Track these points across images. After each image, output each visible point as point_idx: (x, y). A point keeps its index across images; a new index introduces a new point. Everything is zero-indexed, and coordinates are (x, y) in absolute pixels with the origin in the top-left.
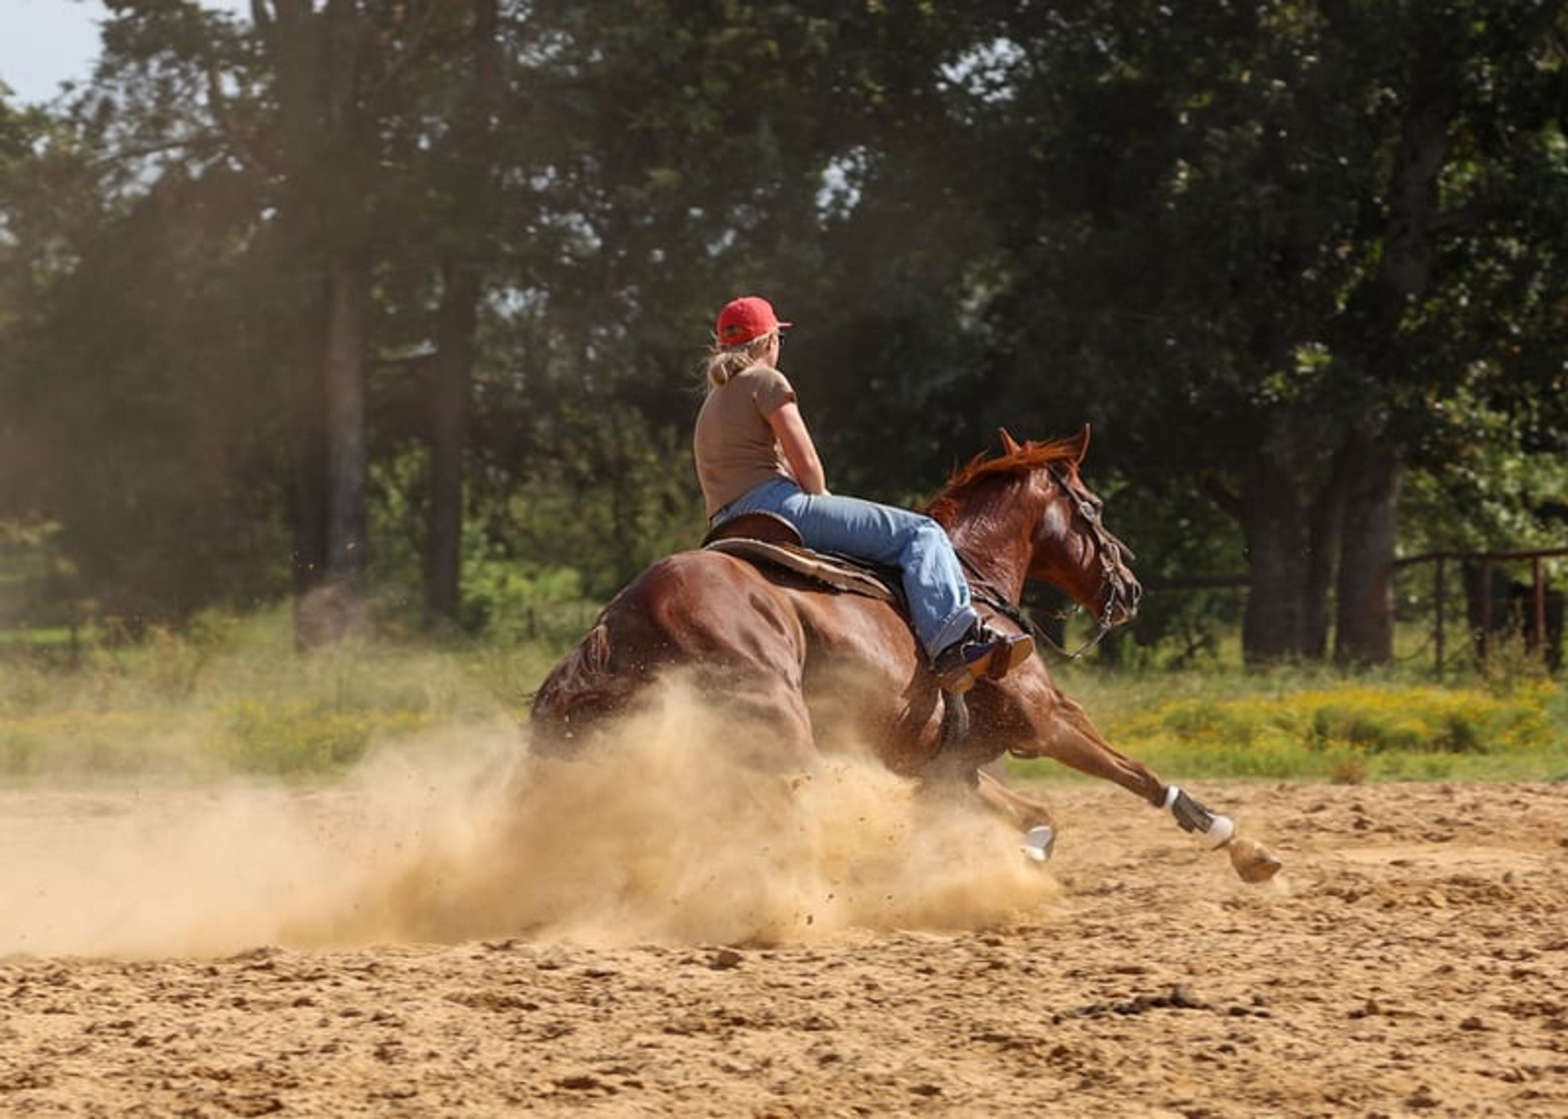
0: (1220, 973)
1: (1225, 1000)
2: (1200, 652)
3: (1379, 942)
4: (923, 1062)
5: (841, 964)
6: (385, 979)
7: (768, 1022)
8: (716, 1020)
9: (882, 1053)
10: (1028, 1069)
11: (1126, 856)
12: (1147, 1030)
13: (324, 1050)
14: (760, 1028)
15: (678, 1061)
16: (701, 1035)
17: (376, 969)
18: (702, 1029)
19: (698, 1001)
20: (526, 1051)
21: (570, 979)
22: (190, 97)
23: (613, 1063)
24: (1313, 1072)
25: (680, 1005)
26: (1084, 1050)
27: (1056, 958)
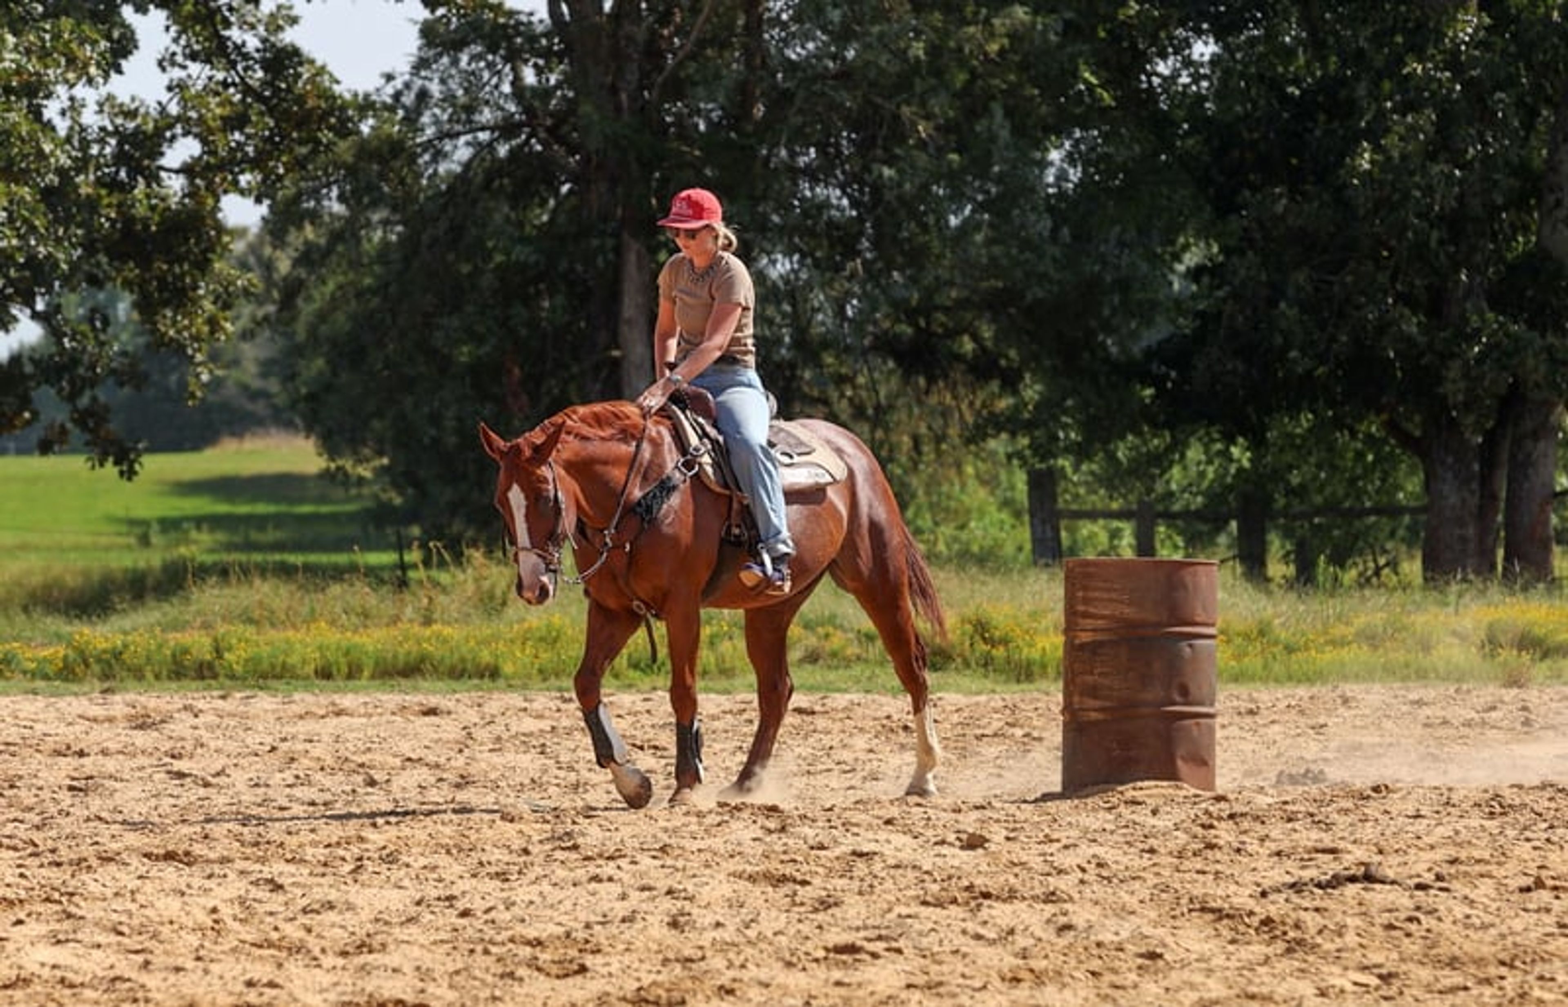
0: (1405, 852)
1: (1411, 877)
2: (1386, 571)
3: (1544, 825)
4: (1147, 930)
5: (1076, 846)
6: (676, 858)
7: (1012, 896)
8: (966, 894)
9: (1112, 923)
10: (1239, 937)
11: (1322, 751)
12: (1344, 903)
13: (623, 920)
14: (1004, 901)
15: (933, 930)
16: (952, 907)
17: (669, 850)
18: (954, 901)
19: (950, 878)
20: (800, 921)
21: (837, 858)
22: (497, 87)
23: (877, 932)
24: (1488, 939)
25: (935, 881)
26: (1288, 921)
27: (1262, 840)
